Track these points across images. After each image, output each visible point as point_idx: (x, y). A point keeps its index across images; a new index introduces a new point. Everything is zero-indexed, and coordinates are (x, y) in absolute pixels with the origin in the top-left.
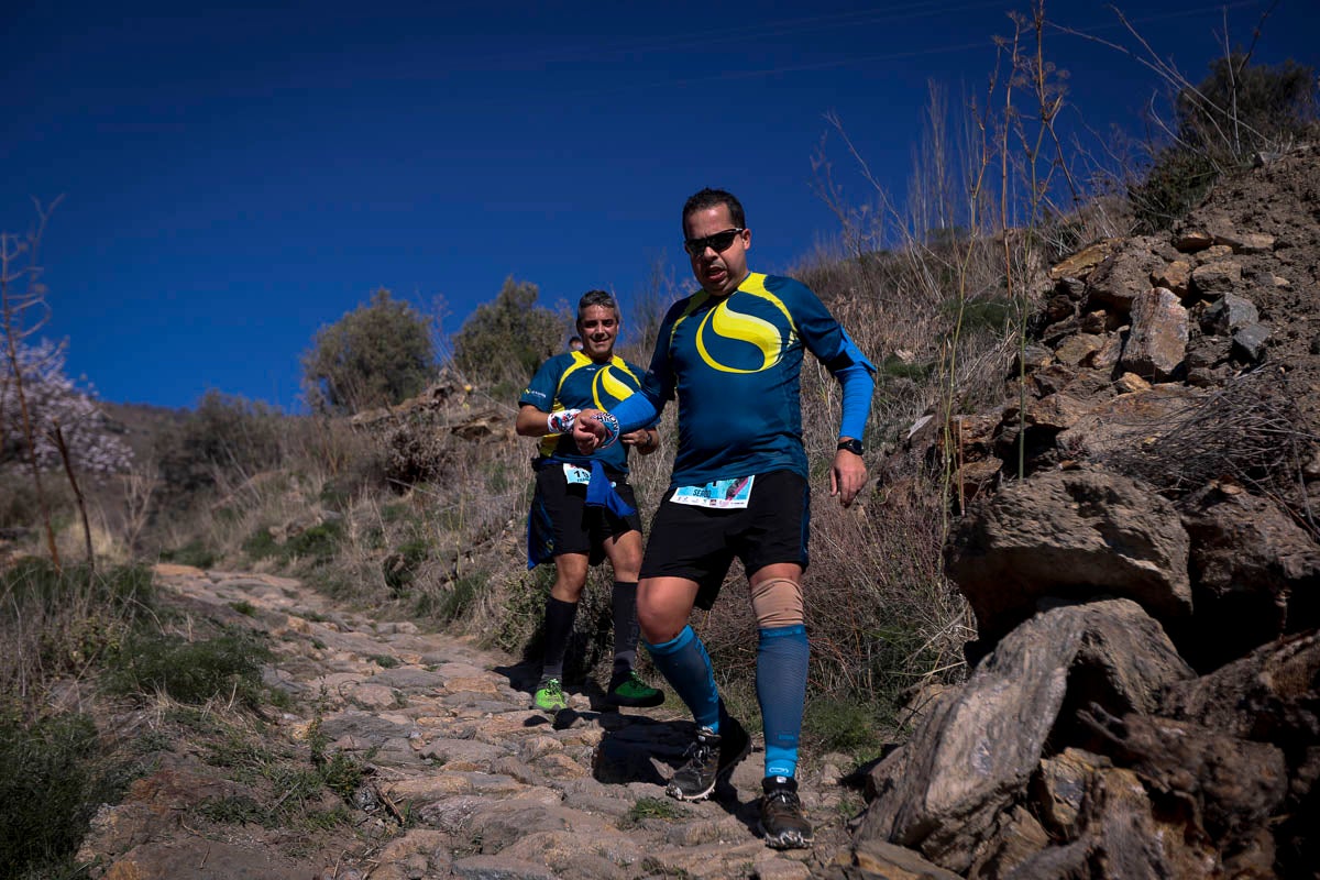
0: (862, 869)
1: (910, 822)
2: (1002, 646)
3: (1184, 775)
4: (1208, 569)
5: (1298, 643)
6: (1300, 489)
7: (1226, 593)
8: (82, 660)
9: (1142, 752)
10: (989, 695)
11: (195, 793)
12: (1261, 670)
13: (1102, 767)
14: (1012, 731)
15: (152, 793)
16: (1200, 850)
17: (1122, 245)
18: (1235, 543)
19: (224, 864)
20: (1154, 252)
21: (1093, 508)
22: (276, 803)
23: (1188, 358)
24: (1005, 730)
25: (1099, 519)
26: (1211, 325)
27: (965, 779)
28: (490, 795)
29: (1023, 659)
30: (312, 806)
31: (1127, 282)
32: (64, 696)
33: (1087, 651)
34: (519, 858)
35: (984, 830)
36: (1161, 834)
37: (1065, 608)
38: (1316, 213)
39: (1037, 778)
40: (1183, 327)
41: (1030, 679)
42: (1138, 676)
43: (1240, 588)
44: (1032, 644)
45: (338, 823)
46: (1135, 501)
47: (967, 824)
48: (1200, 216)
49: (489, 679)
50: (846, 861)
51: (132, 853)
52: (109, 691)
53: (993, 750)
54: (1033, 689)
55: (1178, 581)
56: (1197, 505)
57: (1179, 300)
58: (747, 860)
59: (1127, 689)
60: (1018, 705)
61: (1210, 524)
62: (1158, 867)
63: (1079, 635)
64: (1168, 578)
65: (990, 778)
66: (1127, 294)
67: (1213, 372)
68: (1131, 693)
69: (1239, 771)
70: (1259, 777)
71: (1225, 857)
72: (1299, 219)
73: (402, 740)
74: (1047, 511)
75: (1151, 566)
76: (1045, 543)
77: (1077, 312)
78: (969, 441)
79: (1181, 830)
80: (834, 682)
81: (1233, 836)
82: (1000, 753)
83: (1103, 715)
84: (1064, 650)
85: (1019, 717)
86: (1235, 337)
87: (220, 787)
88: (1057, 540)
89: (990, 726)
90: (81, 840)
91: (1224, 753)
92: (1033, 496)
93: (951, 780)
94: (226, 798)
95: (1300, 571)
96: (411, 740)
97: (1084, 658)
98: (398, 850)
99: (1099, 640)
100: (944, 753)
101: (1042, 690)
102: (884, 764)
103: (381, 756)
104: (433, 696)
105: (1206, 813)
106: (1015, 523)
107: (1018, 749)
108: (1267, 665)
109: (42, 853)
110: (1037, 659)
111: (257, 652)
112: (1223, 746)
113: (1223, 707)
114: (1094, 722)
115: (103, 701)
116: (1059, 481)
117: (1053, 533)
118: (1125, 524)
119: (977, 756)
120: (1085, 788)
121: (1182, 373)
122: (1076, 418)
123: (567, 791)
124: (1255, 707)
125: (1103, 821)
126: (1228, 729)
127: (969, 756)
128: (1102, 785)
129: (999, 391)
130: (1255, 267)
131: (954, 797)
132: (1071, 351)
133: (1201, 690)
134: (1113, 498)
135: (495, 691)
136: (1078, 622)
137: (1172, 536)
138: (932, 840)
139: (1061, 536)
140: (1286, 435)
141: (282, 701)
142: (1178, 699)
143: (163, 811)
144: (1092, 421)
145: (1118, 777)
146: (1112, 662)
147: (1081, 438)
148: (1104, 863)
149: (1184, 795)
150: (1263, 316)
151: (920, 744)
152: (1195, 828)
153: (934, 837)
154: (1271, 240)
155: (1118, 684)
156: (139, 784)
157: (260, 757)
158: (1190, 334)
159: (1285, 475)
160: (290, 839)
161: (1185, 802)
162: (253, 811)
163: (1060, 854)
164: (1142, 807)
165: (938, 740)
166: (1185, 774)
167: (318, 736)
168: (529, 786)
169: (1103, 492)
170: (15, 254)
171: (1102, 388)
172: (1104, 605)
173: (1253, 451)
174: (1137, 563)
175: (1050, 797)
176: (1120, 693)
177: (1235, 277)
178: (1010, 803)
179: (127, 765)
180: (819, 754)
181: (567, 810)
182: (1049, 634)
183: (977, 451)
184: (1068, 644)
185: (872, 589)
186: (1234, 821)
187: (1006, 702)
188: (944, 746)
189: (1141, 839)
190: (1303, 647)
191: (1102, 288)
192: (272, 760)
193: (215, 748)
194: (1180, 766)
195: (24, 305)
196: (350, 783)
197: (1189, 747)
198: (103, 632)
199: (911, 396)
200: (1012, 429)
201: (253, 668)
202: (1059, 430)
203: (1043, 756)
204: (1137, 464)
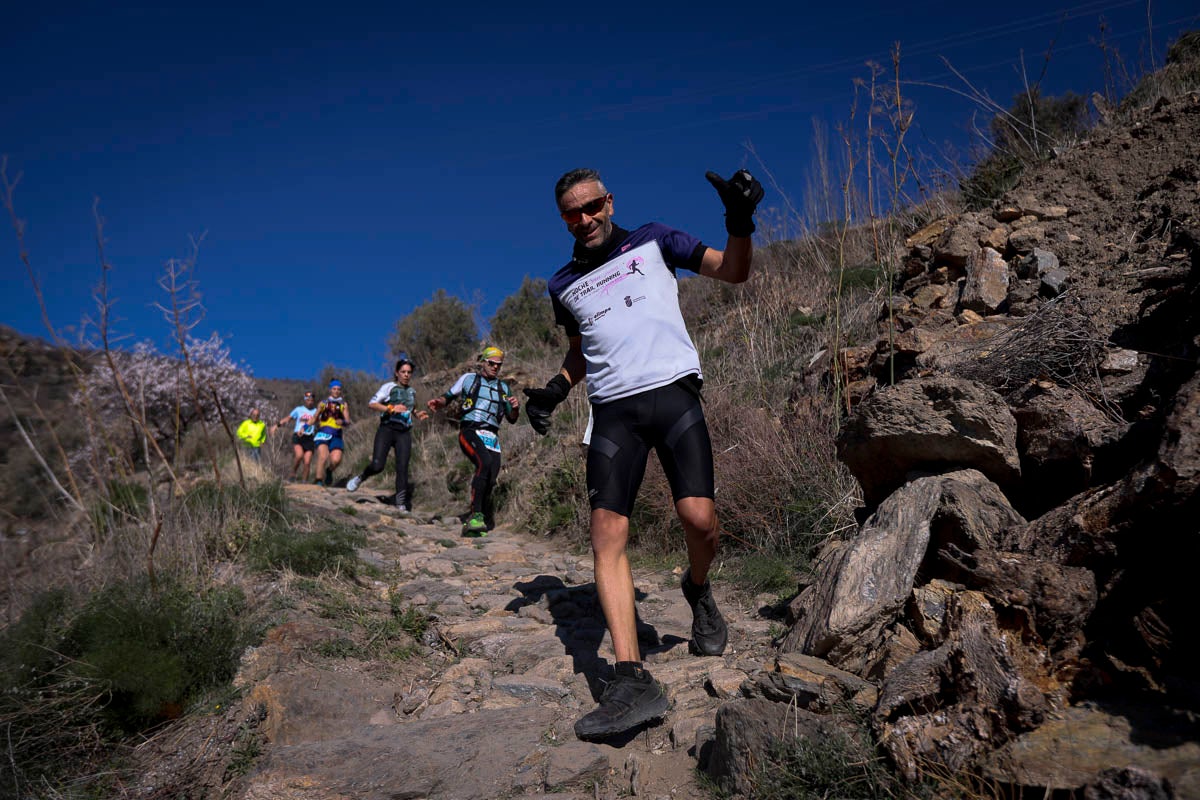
0: (783, 674)
1: (818, 638)
2: (882, 508)
4: (1031, 444)
5: (1102, 492)
6: (1098, 380)
7: (1045, 461)
8: (235, 549)
9: (988, 577)
10: (873, 544)
11: (309, 637)
12: (1074, 514)
13: (958, 591)
14: (891, 569)
15: (281, 637)
16: (1034, 648)
17: (957, 220)
18: (1051, 424)
19: (331, 685)
20: (981, 223)
21: (944, 403)
22: (368, 643)
23: (1008, 297)
24: (886, 568)
25: (949, 411)
26: (1026, 272)
27: (857, 606)
28: (519, 633)
29: (897, 516)
30: (392, 644)
31: (962, 246)
32: (225, 574)
33: (944, 508)
34: (539, 676)
35: (873, 642)
36: (1004, 637)
37: (926, 478)
38: (1097, 189)
39: (911, 600)
40: (1004, 275)
41: (903, 530)
42: (983, 525)
43: (1056, 456)
44: (903, 505)
45: (412, 655)
46: (975, 396)
47: (860, 638)
49: (520, 553)
50: (771, 669)
51: (267, 680)
52: (253, 569)
53: (877, 583)
54: (906, 537)
55: (1010, 454)
56: (1022, 398)
57: (1000, 255)
58: (704, 671)
59: (975, 534)
60: (895, 550)
61: (1032, 411)
62: (1003, 662)
63: (938, 496)
64: (1002, 452)
65: (876, 604)
66: (963, 254)
67: (1028, 305)
68: (978, 537)
69: (1062, 588)
70: (1076, 590)
71: (1053, 652)
72: (1085, 194)
73: (457, 597)
74: (910, 408)
75: (989, 444)
76: (910, 431)
77: (927, 269)
78: (853, 366)
79: (1019, 634)
80: (763, 543)
81: (1059, 636)
82: (882, 585)
83: (957, 552)
84: (927, 508)
85: (896, 558)
86: (1043, 279)
87: (327, 633)
88: (919, 428)
89: (874, 566)
90: (236, 671)
91: (1049, 575)
92: (899, 398)
93: (847, 606)
94: (332, 640)
95: (1100, 440)
96: (464, 596)
97: (943, 514)
98: (454, 673)
99: (953, 500)
100: (841, 588)
101: (911, 538)
102: (799, 599)
103: (441, 608)
104: (482, 566)
105: (1038, 620)
106: (887, 418)
107: (896, 582)
108: (1079, 510)
109: (211, 681)
110: (907, 516)
111: (351, 539)
112: (1048, 570)
113: (1047, 543)
114: (951, 557)
115: (249, 576)
116: (918, 385)
117: (915, 424)
118: (969, 414)
119: (866, 588)
120: (947, 607)
121: (1005, 308)
122: (929, 343)
124: (1072, 542)
125: (960, 630)
126: (1052, 558)
127: (860, 588)
128: (958, 604)
129: (873, 329)
130: (1054, 229)
131: (849, 620)
132: (923, 298)
133: (1030, 531)
134: (958, 395)
135: (524, 561)
136: (937, 487)
137: (1004, 421)
138: (835, 651)
139: (921, 425)
140: (1085, 343)
141: (374, 573)
142: (1013, 539)
143: (289, 650)
145: (971, 597)
146: (964, 515)
147: (934, 358)
148: (963, 661)
149: (1021, 607)
150: (1063, 264)
151: (824, 582)
152: (1030, 631)
153: (836, 648)
154: (1065, 210)
155: (968, 531)
156: (272, 632)
157: (355, 611)
158: (1010, 279)
159: (1086, 372)
160: (377, 668)
161: (1023, 611)
162: (351, 649)
163: (929, 657)
164: (990, 618)
165: (836, 579)
166: (1021, 592)
167: (396, 599)
169: (951, 391)
170: (179, 273)
171: (948, 321)
172: (955, 475)
173: (1062, 355)
174: (979, 442)
175: (921, 615)
176: (970, 537)
177: (1039, 237)
178: (891, 622)
179: (264, 620)
180: (753, 595)
182: (916, 497)
183: (860, 373)
184: (930, 504)
185: (788, 476)
186: (1060, 625)
187: (885, 548)
188: (841, 583)
189: (989, 642)
190: (1106, 495)
191: (944, 251)
192: (364, 613)
193: (324, 606)
194: (1017, 586)
195: (188, 308)
196: (419, 627)
197: (1024, 572)
198: (248, 529)
199: (810, 338)
200: (884, 355)
201: (351, 550)
202: (917, 354)
203: (915, 586)
204: (975, 371)
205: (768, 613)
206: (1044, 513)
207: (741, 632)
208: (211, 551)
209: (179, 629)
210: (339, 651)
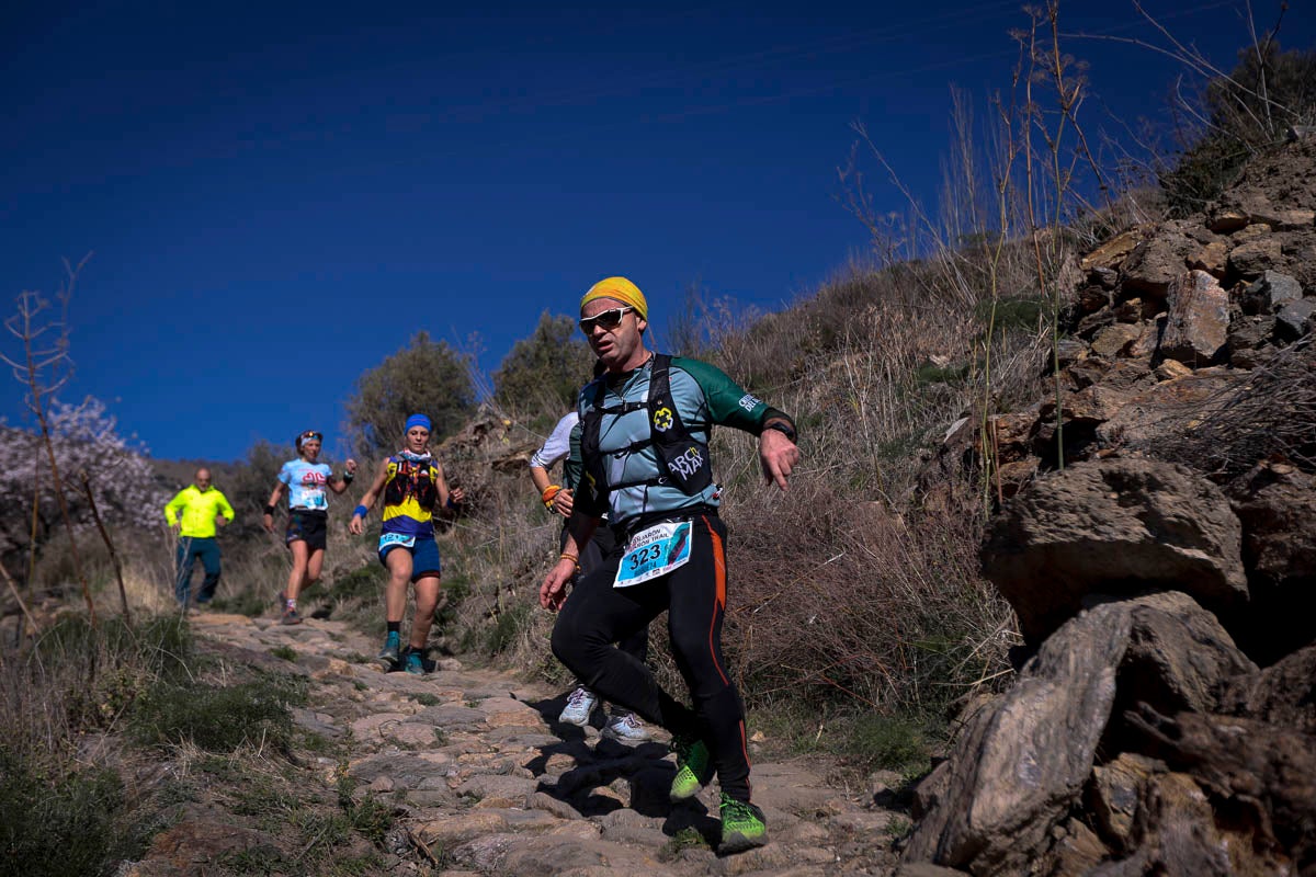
1: (955, 840)
2: (1045, 648)
3: (1247, 778)
4: (1263, 556)
7: (1284, 579)
8: (111, 713)
9: (1199, 753)
10: (1033, 701)
11: (216, 844)
13: (1156, 772)
14: (1060, 737)
15: (173, 847)
16: (1271, 859)
17: (1154, 231)
18: (1291, 526)
20: (1188, 236)
21: (1133, 496)
22: (303, 851)
23: (1229, 340)
24: (1052, 740)
25: (1141, 508)
26: (1254, 304)
27: (1011, 793)
28: (526, 832)
29: (1068, 660)
30: (339, 852)
31: (1161, 267)
32: (96, 751)
33: (1137, 649)
35: (1036, 846)
36: (1225, 843)
37: (1110, 605)
39: (1090, 785)
40: (1223, 309)
41: (1076, 681)
42: (1193, 673)
43: (1300, 573)
44: (1077, 643)
45: (368, 868)
46: (1178, 486)
47: (1017, 840)
48: (1233, 195)
49: (531, 712)
52: (135, 744)
53: (1040, 760)
54: (1080, 691)
55: (1231, 569)
56: (1247, 488)
59: (1183, 688)
60: (1066, 711)
61: (1262, 507)
63: (1127, 631)
64: (1220, 566)
65: (1039, 790)
66: (1162, 279)
67: (1258, 352)
68: (1187, 691)
69: (1309, 770)
71: (1301, 866)
73: (439, 779)
74: (1084, 502)
75: (1201, 555)
76: (1085, 537)
77: (1112, 302)
78: (1007, 441)
79: (1248, 838)
80: (881, 697)
81: (1308, 842)
82: (1048, 762)
83: (1154, 715)
84: (1110, 648)
85: (1067, 721)
86: (1279, 315)
87: (244, 837)
88: (1098, 532)
89: (1035, 734)
91: (1290, 751)
92: (1068, 488)
93: (996, 793)
94: (250, 847)
96: (448, 778)
97: (1135, 657)
99: (1149, 636)
100: (988, 766)
101: (1089, 692)
102: (929, 780)
103: (414, 796)
104: (475, 732)
105: (1277, 821)
106: (1051, 518)
107: (1068, 757)
110: (1083, 660)
111: (284, 696)
112: (1289, 743)
113: (1288, 701)
114: (1144, 724)
115: (130, 754)
116: (1096, 470)
117: (1092, 526)
118: (1169, 511)
119: (1023, 767)
120: (1139, 796)
121: (1224, 356)
122: (1115, 408)
123: (605, 825)
125: (1161, 831)
126: (1295, 724)
127: (1015, 767)
128: (1157, 792)
129: (1035, 387)
130: (1296, 243)
131: (1000, 812)
132: (1107, 342)
133: (1262, 684)
134: (1154, 485)
136: (1125, 618)
137: (1221, 519)
138: (981, 860)
139: (1101, 528)
141: (317, 744)
142: (1238, 695)
143: (185, 865)
144: (1132, 411)
145: (1174, 783)
146: (1165, 659)
149: (1248, 799)
150: (1308, 292)
151: (963, 757)
152: (1264, 835)
153: (983, 855)
154: (1312, 215)
155: (1172, 682)
156: (162, 837)
157: (286, 803)
158: (1231, 315)
161: (1252, 804)
162: (279, 861)
163: (1115, 871)
164: (1203, 814)
165: (981, 751)
166: (1248, 776)
167: (347, 784)
168: (567, 820)
169: (1143, 479)
170: (36, 311)
171: (1141, 376)
172: (1156, 602)
173: (1304, 426)
174: (1185, 552)
175: (1105, 807)
176: (1176, 692)
177: (1274, 254)
178: (1061, 817)
179: (149, 819)
180: (866, 773)
181: (605, 843)
182: (1095, 633)
183: (1016, 451)
184: (1115, 642)
185: (915, 598)
186: (1308, 825)
187: (1052, 707)
188: (987, 758)
189: (1203, 850)
191: (1135, 275)
192: (298, 806)
193: (240, 796)
194: (1243, 767)
195: (48, 361)
196: (380, 826)
197: (1251, 745)
198: (131, 684)
199: (947, 401)
200: (1050, 425)
201: (283, 713)
202: (1098, 423)
203: (1096, 763)
204: (1179, 449)
205: (888, 800)
206: (1282, 656)
207: (848, 828)
208: (74, 717)
209: (19, 837)
210: (260, 863)
